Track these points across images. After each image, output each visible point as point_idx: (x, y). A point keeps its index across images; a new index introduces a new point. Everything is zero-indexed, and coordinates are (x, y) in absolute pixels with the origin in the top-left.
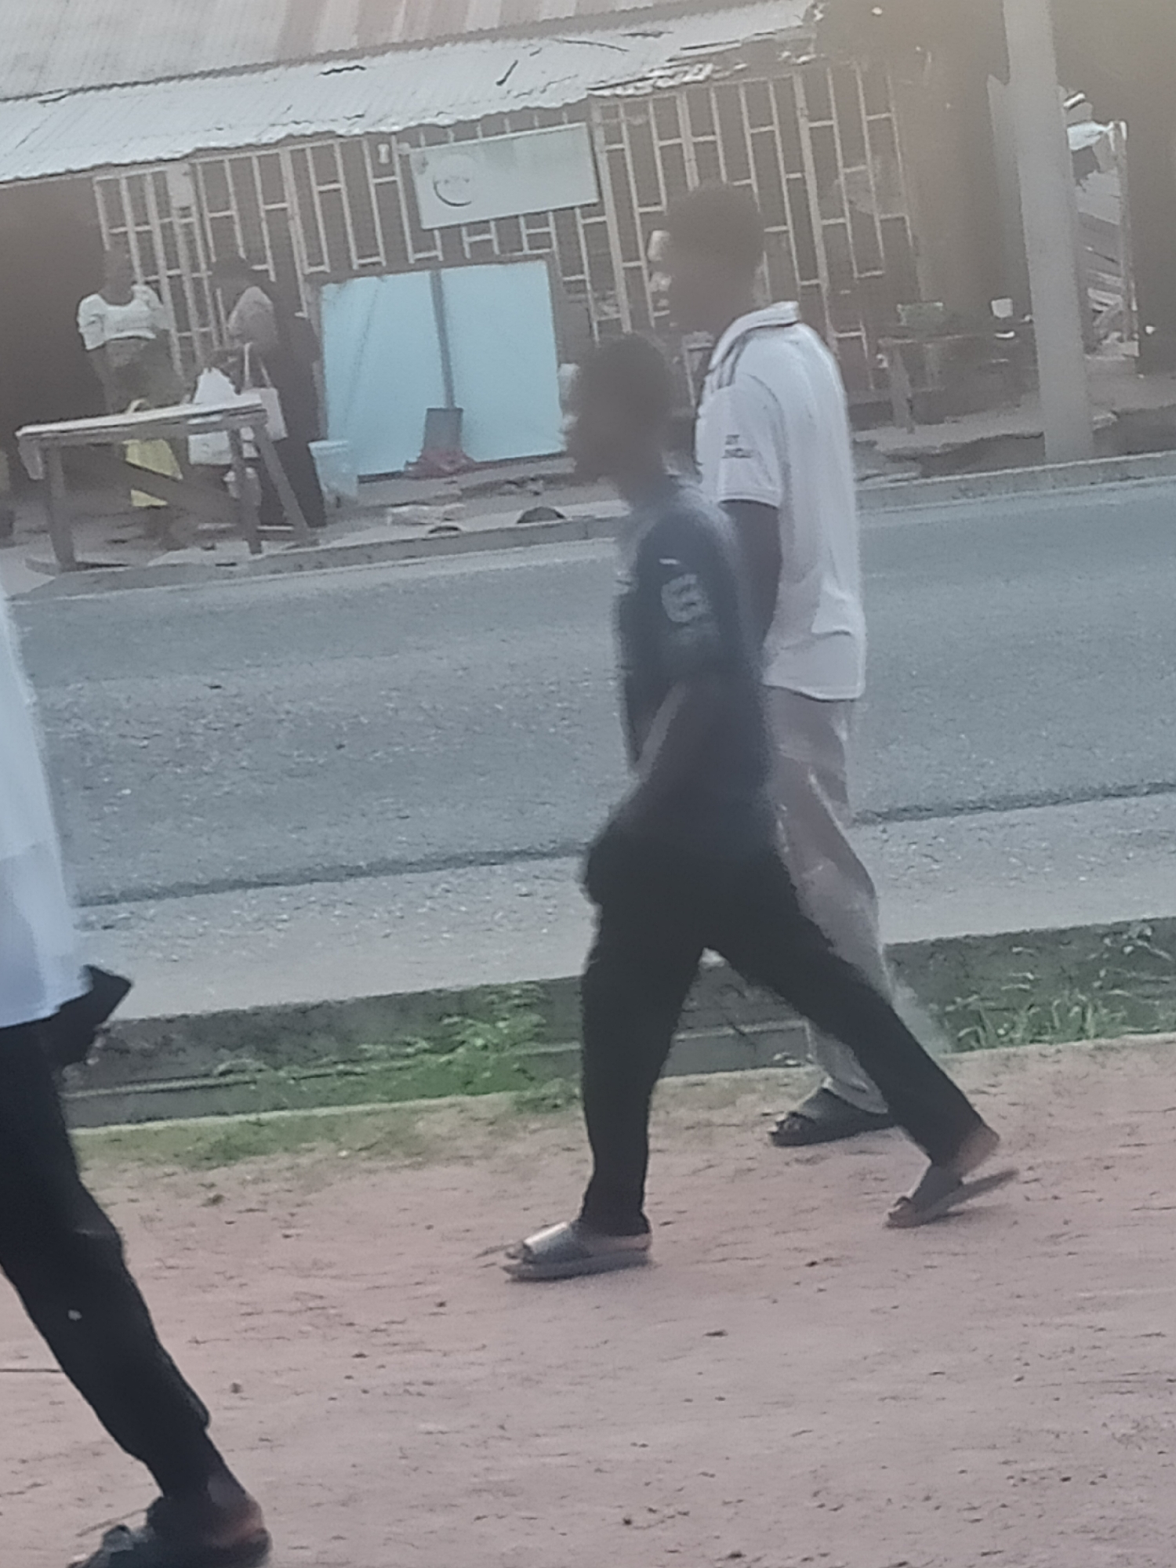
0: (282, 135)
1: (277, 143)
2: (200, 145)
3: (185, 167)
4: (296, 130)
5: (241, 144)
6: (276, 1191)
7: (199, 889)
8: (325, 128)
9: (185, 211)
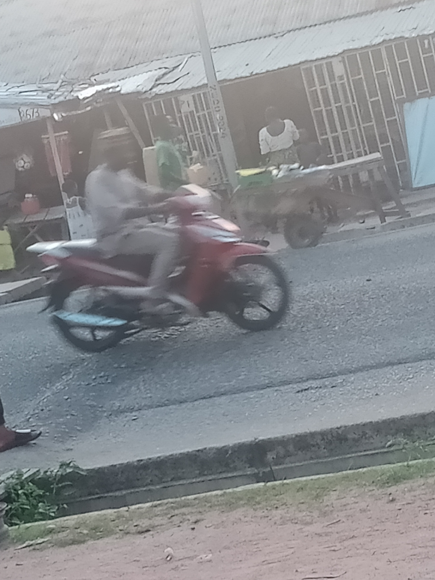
0: (381, 40)
1: (379, 44)
2: (346, 48)
3: (340, 58)
4: (387, 38)
5: (363, 46)
6: (419, 495)
7: (372, 367)
8: (399, 36)
9: (341, 78)
